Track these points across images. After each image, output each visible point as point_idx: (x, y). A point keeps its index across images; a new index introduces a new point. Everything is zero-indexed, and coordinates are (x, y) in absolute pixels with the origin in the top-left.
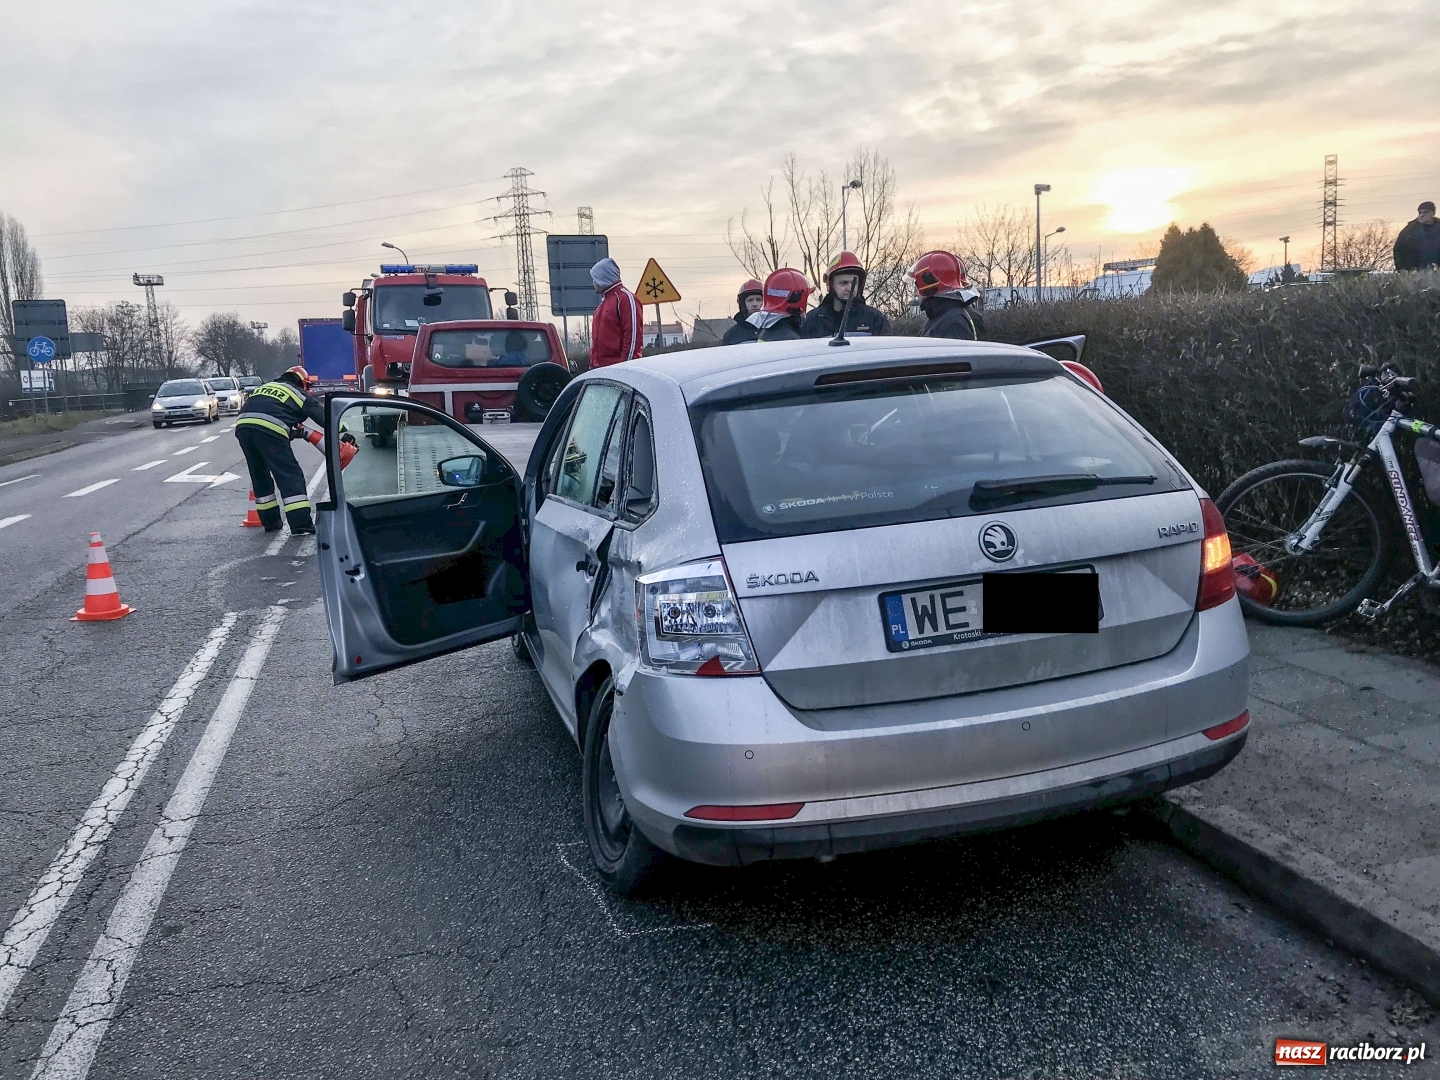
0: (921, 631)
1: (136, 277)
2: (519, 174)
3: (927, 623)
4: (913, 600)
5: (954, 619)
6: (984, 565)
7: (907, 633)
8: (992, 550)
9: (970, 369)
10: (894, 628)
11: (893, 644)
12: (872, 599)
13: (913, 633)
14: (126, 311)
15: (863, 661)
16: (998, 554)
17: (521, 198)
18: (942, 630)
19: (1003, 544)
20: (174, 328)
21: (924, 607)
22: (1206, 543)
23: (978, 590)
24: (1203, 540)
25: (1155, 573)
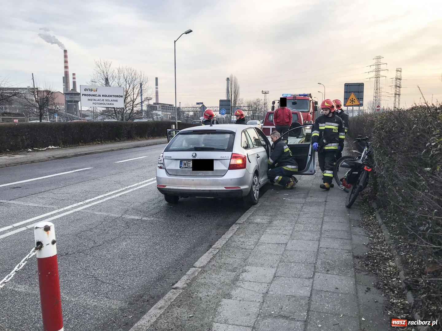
0: (184, 166)
1: (262, 91)
2: (379, 58)
4: (184, 162)
5: (188, 165)
6: (192, 158)
8: (193, 156)
9: (216, 131)
10: (181, 165)
11: (180, 168)
12: (179, 161)
14: (258, 101)
15: (176, 169)
17: (378, 66)
19: (195, 155)
20: (269, 105)
22: (232, 160)
23: (191, 161)
24: (231, 159)
25: (222, 163)
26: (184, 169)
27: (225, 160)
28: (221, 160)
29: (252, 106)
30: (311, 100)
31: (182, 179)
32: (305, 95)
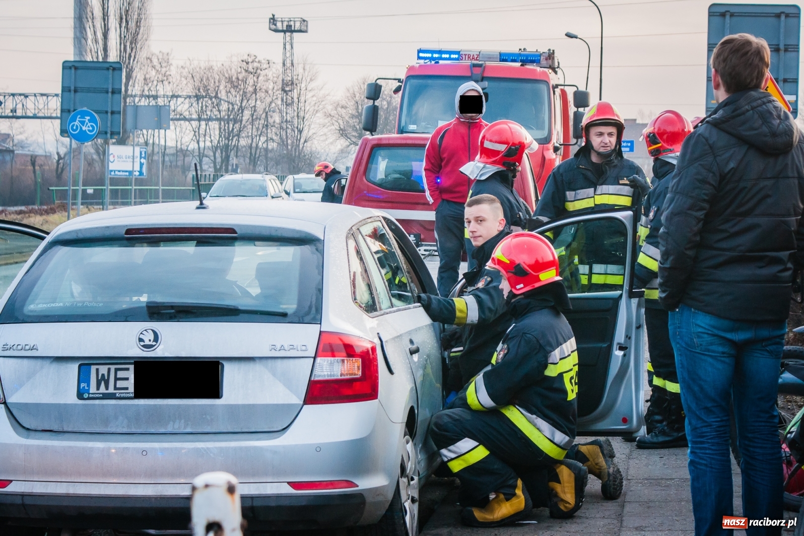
0: (98, 388)
1: (273, 19)
3: (103, 383)
4: (97, 370)
5: (120, 384)
6: (137, 352)
7: (89, 389)
8: (142, 343)
9: (236, 233)
10: (82, 385)
11: (80, 396)
12: (74, 367)
13: (93, 389)
14: (251, 67)
15: (62, 402)
16: (145, 346)
18: (111, 390)
19: (150, 340)
21: (103, 375)
22: (319, 360)
23: (132, 367)
24: (315, 358)
25: (274, 375)
26: (97, 402)
27: (291, 361)
28: (270, 363)
29: (216, 97)
30: (557, 86)
31: (91, 449)
32: (527, 59)
